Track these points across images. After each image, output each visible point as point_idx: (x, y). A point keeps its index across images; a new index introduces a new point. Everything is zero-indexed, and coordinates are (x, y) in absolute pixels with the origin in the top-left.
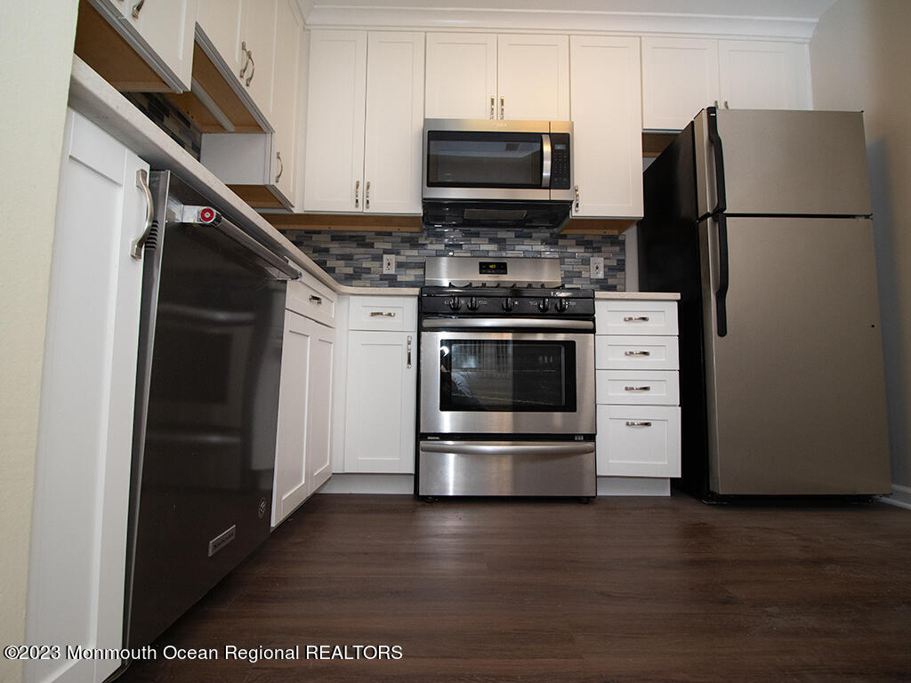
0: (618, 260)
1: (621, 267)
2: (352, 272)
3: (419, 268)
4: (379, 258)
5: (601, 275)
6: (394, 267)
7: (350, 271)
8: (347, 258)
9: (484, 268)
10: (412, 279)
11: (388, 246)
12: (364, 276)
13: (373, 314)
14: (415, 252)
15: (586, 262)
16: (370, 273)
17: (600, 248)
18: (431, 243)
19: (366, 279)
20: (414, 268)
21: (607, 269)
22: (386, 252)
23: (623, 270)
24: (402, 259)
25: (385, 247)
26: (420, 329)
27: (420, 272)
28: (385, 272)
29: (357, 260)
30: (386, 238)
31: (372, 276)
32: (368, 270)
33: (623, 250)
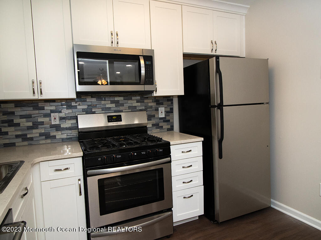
0: (170, 108)
1: (171, 111)
2: (31, 125)
3: (74, 119)
4: (48, 115)
5: (163, 116)
6: (58, 120)
7: (30, 124)
8: (28, 117)
9: (110, 119)
10: (70, 125)
11: (53, 108)
12: (40, 126)
13: (56, 170)
14: (70, 111)
15: (157, 110)
16: (43, 125)
17: (163, 103)
18: (79, 105)
19: (42, 128)
20: (70, 119)
21: (166, 112)
22: (52, 111)
23: (172, 112)
24: (62, 115)
25: (52, 109)
26: (85, 176)
27: (74, 121)
28: (53, 123)
29: (34, 117)
30: (52, 104)
31: (45, 126)
32: (42, 123)
33: (172, 103)
